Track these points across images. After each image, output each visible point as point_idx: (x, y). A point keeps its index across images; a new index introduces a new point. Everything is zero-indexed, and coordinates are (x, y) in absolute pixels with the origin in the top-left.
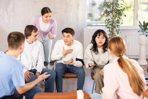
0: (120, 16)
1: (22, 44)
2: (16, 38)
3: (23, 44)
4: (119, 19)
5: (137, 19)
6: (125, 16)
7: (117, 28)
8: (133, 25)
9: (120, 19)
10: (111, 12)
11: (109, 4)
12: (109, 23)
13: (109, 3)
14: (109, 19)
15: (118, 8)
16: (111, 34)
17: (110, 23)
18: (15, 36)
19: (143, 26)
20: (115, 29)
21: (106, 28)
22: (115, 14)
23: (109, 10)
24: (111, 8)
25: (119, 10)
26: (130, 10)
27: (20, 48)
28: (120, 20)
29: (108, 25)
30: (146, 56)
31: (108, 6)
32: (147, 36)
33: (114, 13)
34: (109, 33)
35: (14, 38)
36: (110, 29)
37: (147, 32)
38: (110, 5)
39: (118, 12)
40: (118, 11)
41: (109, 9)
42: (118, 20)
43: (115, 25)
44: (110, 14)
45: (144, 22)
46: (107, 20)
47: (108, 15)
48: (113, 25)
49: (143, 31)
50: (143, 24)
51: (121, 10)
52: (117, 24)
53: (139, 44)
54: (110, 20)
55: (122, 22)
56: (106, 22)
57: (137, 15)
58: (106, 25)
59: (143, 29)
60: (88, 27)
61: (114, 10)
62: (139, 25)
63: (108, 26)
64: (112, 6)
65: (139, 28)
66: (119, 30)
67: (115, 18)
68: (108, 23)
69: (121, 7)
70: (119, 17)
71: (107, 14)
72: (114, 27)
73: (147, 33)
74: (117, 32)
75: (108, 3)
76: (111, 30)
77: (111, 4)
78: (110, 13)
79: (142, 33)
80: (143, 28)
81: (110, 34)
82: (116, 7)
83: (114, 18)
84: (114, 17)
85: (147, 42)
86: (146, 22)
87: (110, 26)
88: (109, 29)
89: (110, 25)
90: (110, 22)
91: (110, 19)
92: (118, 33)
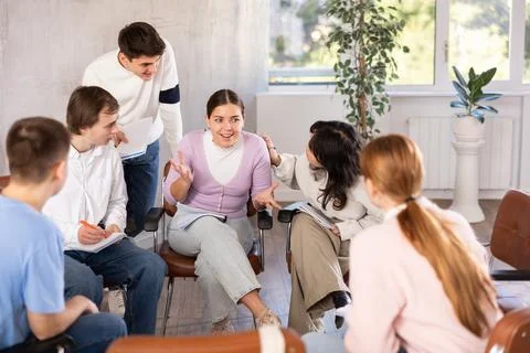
0: (387, 51)
1: (58, 165)
2: (38, 145)
3: (63, 164)
4: (383, 60)
5: (446, 60)
6: (406, 50)
7: (376, 93)
8: (432, 83)
9: (387, 61)
10: (357, 35)
11: (348, 8)
12: (348, 75)
13: (349, 3)
14: (348, 62)
15: (382, 22)
16: (357, 113)
17: (350, 77)
18: (34, 135)
19: (470, 86)
20: (369, 98)
21: (339, 93)
22: (371, 43)
23: (347, 28)
24: (357, 21)
25: (386, 30)
26: (416, 23)
27: (50, 177)
28: (388, 65)
29: (345, 81)
30: (480, 190)
31: (346, 13)
32: (482, 120)
33: (365, 41)
34: (350, 110)
35: (32, 142)
36: (353, 95)
37: (480, 108)
38: (351, 10)
39: (379, 37)
40: (382, 34)
41: (350, 24)
42: (380, 66)
43: (369, 84)
44: (352, 44)
45: (472, 70)
46: (340, 63)
47: (346, 46)
48: (362, 83)
49: (467, 105)
50: (467, 79)
51: (392, 28)
52: (377, 79)
53: (452, 149)
54: (352, 66)
55: (395, 72)
56: (337, 73)
57: (446, 46)
58: (340, 84)
59: (467, 97)
60: (271, 88)
61: (365, 28)
62: (454, 82)
63: (346, 86)
64: (359, 15)
65: (455, 92)
66: (383, 99)
67: (370, 59)
68: (346, 75)
69: (392, 17)
70: (384, 54)
71: (340, 44)
72: (368, 90)
73: (481, 112)
74: (378, 107)
75: (345, 3)
76: (355, 100)
77: (357, 8)
78: (354, 42)
79: (462, 110)
80: (468, 92)
81: (353, 114)
82: (374, 17)
83: (366, 57)
84: (367, 53)
85: (482, 142)
86: (478, 72)
87: (354, 87)
88: (347, 97)
89: (352, 81)
90: (351, 71)
91: (353, 59)
92: (380, 111)
